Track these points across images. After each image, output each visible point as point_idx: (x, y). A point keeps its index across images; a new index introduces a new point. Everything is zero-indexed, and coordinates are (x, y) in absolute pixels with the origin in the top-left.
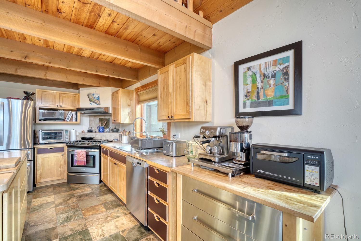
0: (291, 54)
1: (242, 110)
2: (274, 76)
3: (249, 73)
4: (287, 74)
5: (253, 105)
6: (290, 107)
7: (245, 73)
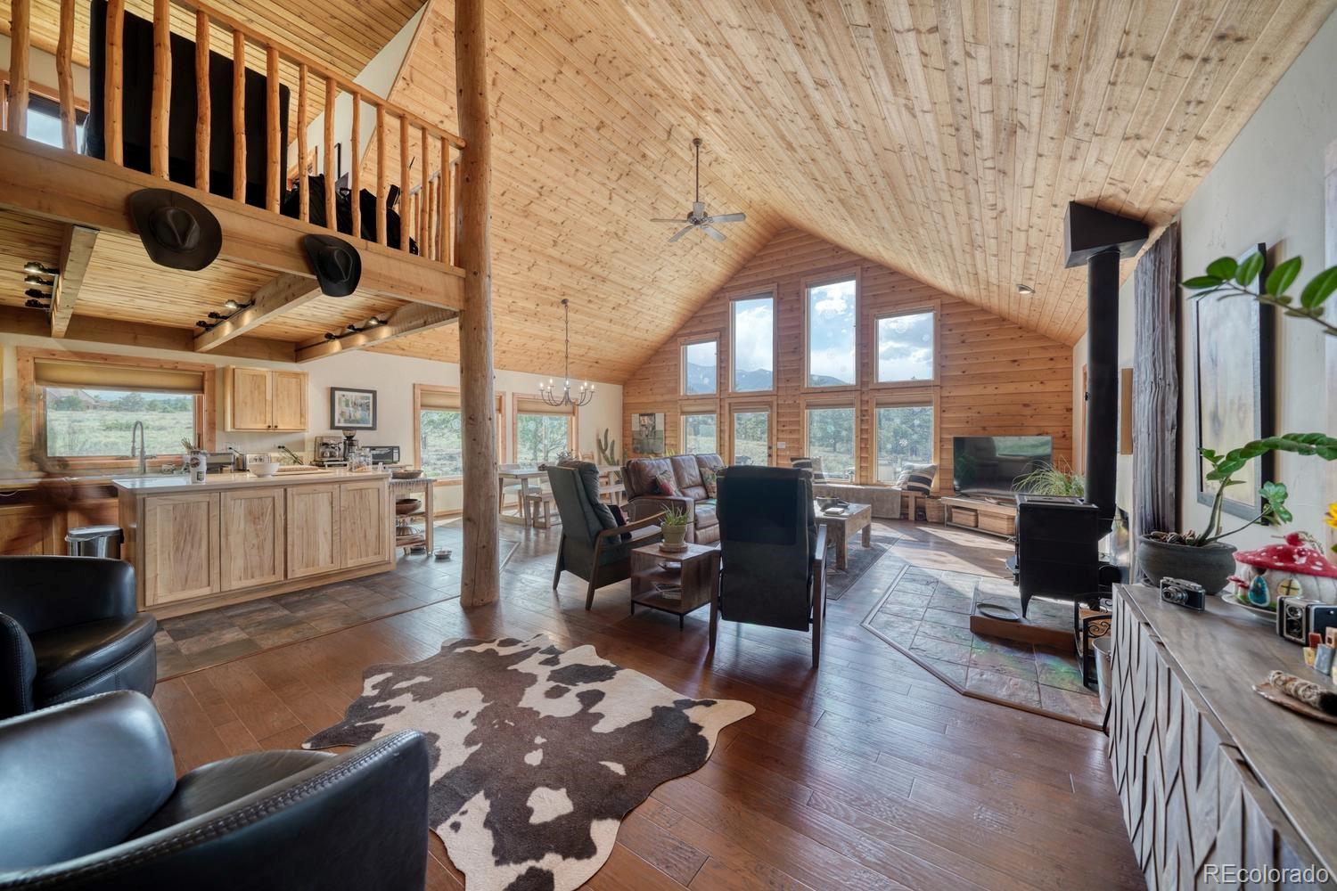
0: (371, 395)
1: (337, 424)
2: (361, 405)
3: (343, 399)
4: (368, 406)
5: (346, 421)
6: (370, 425)
7: (340, 399)
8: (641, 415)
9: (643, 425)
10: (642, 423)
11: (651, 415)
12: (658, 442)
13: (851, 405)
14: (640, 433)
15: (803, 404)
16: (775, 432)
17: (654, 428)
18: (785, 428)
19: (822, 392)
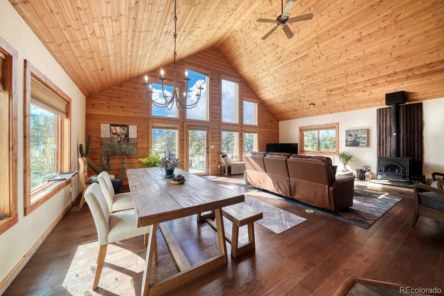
8: (111, 125)
9: (114, 134)
10: (114, 131)
11: (127, 126)
12: (131, 147)
13: (236, 131)
14: (111, 139)
15: (221, 129)
16: (210, 140)
17: (127, 135)
18: (214, 139)
19: (228, 125)
